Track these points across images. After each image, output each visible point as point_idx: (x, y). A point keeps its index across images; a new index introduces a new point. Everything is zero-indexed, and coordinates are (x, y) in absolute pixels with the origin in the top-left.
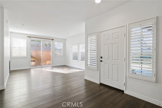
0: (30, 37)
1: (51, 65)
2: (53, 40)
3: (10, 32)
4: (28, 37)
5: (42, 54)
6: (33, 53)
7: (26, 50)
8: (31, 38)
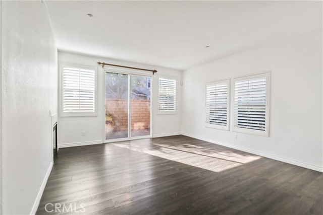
0: (104, 64)
1: (151, 136)
2: (155, 71)
3: (59, 51)
4: (100, 63)
5: (130, 106)
6: (109, 104)
7: (94, 96)
8: (106, 67)
